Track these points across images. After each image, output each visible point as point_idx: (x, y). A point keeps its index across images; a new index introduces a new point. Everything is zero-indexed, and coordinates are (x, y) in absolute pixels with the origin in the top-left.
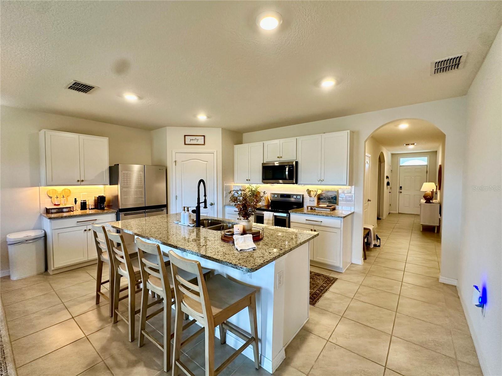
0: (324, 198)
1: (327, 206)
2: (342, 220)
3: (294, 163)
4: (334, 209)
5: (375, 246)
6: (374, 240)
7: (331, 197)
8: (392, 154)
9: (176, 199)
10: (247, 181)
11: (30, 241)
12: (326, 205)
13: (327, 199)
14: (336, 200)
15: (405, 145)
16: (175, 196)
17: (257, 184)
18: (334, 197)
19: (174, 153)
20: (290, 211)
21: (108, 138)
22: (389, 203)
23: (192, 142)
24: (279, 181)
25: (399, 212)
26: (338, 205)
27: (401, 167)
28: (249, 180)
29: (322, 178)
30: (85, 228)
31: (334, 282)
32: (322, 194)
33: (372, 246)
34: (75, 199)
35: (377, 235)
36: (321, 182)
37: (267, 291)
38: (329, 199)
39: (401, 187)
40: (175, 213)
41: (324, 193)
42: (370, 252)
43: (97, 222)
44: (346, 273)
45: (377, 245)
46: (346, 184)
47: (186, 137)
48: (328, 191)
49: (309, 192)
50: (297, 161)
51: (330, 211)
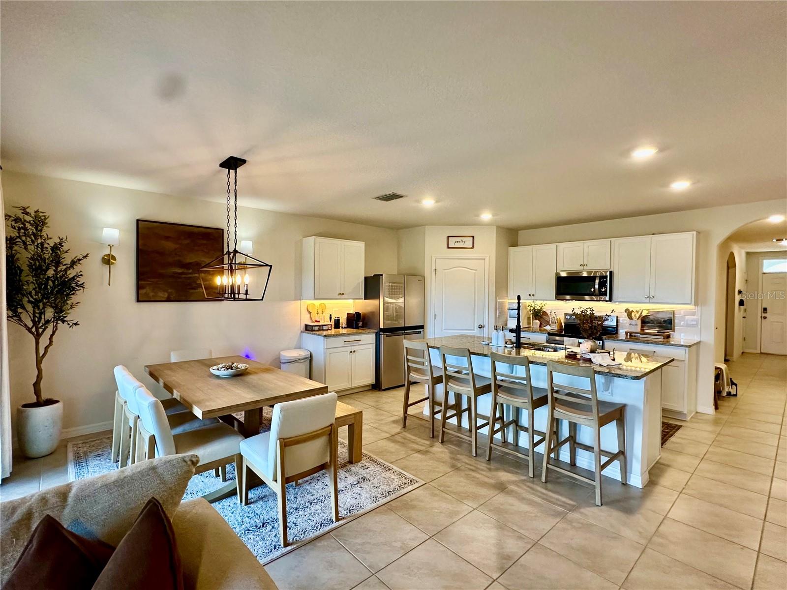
0: (652, 321)
1: (658, 332)
2: (687, 351)
3: (608, 274)
4: (668, 337)
5: (729, 394)
6: (728, 385)
7: (663, 320)
8: (748, 254)
9: (435, 318)
10: (529, 296)
11: (302, 361)
12: (656, 332)
13: (657, 323)
14: (671, 324)
15: (775, 240)
16: (434, 314)
17: (544, 300)
18: (668, 320)
19: (433, 259)
20: (604, 338)
21: (364, 243)
22: (743, 336)
23: (457, 245)
24: (584, 298)
25: (762, 351)
26: (674, 331)
27: (764, 275)
28: (533, 295)
29: (652, 294)
30: (350, 349)
31: (679, 429)
32: (649, 315)
33: (725, 394)
34: (331, 315)
35: (731, 379)
36: (651, 299)
37: (635, 408)
38: (660, 323)
39: (765, 309)
40: (433, 337)
41: (652, 315)
42: (722, 402)
43: (360, 343)
44: (691, 421)
45: (732, 394)
46: (690, 303)
47: (450, 238)
48: (658, 312)
49: (629, 313)
50: (610, 270)
51: (664, 339)
